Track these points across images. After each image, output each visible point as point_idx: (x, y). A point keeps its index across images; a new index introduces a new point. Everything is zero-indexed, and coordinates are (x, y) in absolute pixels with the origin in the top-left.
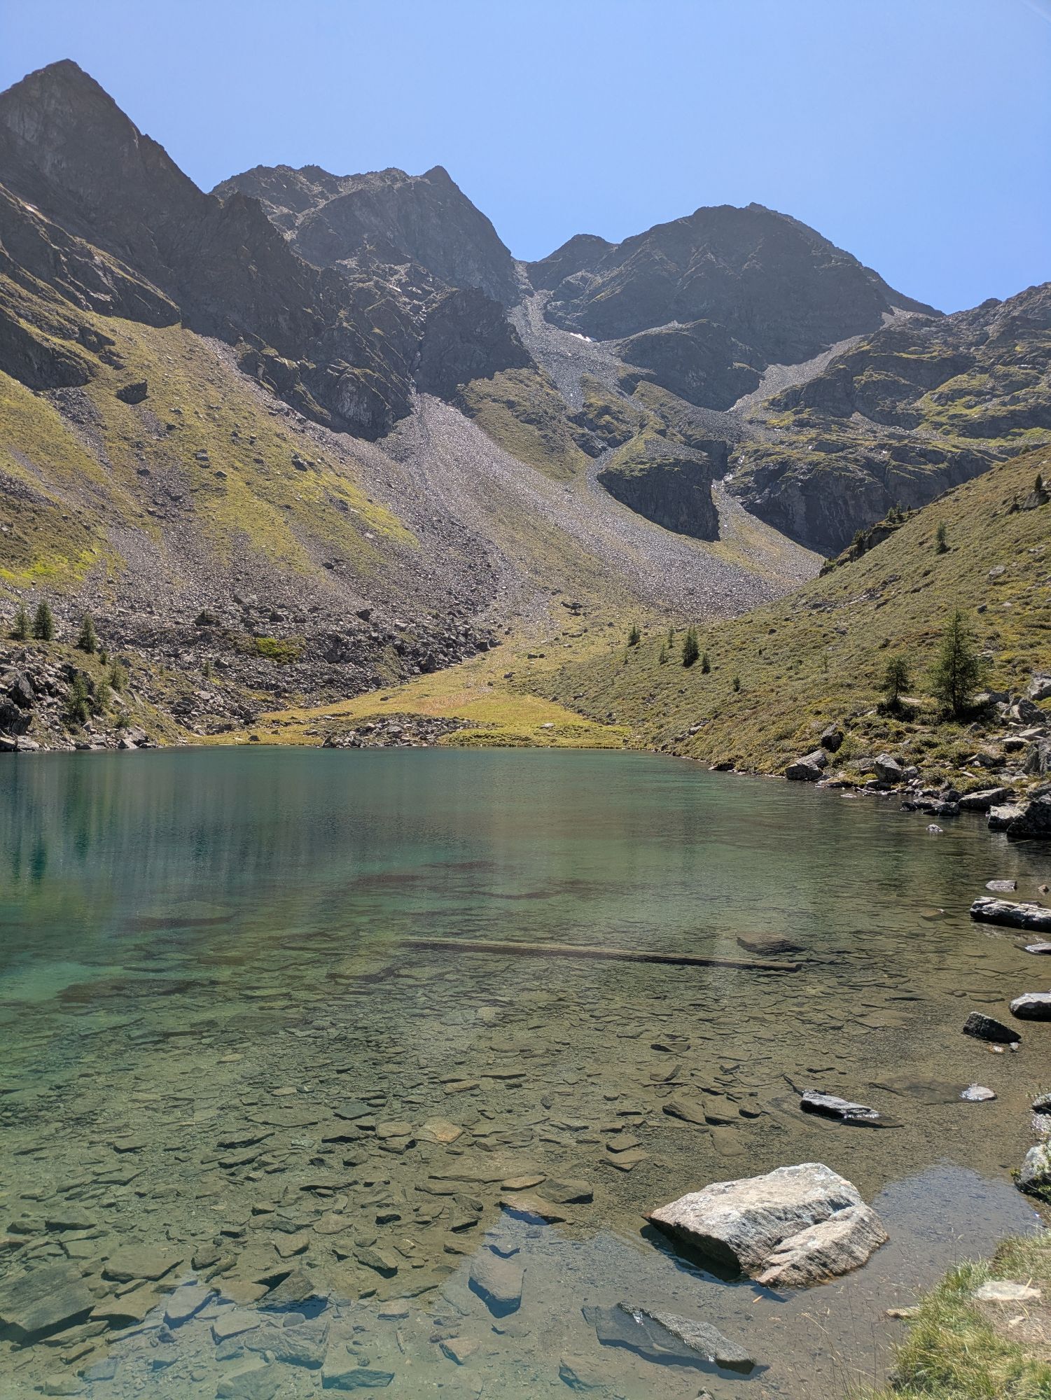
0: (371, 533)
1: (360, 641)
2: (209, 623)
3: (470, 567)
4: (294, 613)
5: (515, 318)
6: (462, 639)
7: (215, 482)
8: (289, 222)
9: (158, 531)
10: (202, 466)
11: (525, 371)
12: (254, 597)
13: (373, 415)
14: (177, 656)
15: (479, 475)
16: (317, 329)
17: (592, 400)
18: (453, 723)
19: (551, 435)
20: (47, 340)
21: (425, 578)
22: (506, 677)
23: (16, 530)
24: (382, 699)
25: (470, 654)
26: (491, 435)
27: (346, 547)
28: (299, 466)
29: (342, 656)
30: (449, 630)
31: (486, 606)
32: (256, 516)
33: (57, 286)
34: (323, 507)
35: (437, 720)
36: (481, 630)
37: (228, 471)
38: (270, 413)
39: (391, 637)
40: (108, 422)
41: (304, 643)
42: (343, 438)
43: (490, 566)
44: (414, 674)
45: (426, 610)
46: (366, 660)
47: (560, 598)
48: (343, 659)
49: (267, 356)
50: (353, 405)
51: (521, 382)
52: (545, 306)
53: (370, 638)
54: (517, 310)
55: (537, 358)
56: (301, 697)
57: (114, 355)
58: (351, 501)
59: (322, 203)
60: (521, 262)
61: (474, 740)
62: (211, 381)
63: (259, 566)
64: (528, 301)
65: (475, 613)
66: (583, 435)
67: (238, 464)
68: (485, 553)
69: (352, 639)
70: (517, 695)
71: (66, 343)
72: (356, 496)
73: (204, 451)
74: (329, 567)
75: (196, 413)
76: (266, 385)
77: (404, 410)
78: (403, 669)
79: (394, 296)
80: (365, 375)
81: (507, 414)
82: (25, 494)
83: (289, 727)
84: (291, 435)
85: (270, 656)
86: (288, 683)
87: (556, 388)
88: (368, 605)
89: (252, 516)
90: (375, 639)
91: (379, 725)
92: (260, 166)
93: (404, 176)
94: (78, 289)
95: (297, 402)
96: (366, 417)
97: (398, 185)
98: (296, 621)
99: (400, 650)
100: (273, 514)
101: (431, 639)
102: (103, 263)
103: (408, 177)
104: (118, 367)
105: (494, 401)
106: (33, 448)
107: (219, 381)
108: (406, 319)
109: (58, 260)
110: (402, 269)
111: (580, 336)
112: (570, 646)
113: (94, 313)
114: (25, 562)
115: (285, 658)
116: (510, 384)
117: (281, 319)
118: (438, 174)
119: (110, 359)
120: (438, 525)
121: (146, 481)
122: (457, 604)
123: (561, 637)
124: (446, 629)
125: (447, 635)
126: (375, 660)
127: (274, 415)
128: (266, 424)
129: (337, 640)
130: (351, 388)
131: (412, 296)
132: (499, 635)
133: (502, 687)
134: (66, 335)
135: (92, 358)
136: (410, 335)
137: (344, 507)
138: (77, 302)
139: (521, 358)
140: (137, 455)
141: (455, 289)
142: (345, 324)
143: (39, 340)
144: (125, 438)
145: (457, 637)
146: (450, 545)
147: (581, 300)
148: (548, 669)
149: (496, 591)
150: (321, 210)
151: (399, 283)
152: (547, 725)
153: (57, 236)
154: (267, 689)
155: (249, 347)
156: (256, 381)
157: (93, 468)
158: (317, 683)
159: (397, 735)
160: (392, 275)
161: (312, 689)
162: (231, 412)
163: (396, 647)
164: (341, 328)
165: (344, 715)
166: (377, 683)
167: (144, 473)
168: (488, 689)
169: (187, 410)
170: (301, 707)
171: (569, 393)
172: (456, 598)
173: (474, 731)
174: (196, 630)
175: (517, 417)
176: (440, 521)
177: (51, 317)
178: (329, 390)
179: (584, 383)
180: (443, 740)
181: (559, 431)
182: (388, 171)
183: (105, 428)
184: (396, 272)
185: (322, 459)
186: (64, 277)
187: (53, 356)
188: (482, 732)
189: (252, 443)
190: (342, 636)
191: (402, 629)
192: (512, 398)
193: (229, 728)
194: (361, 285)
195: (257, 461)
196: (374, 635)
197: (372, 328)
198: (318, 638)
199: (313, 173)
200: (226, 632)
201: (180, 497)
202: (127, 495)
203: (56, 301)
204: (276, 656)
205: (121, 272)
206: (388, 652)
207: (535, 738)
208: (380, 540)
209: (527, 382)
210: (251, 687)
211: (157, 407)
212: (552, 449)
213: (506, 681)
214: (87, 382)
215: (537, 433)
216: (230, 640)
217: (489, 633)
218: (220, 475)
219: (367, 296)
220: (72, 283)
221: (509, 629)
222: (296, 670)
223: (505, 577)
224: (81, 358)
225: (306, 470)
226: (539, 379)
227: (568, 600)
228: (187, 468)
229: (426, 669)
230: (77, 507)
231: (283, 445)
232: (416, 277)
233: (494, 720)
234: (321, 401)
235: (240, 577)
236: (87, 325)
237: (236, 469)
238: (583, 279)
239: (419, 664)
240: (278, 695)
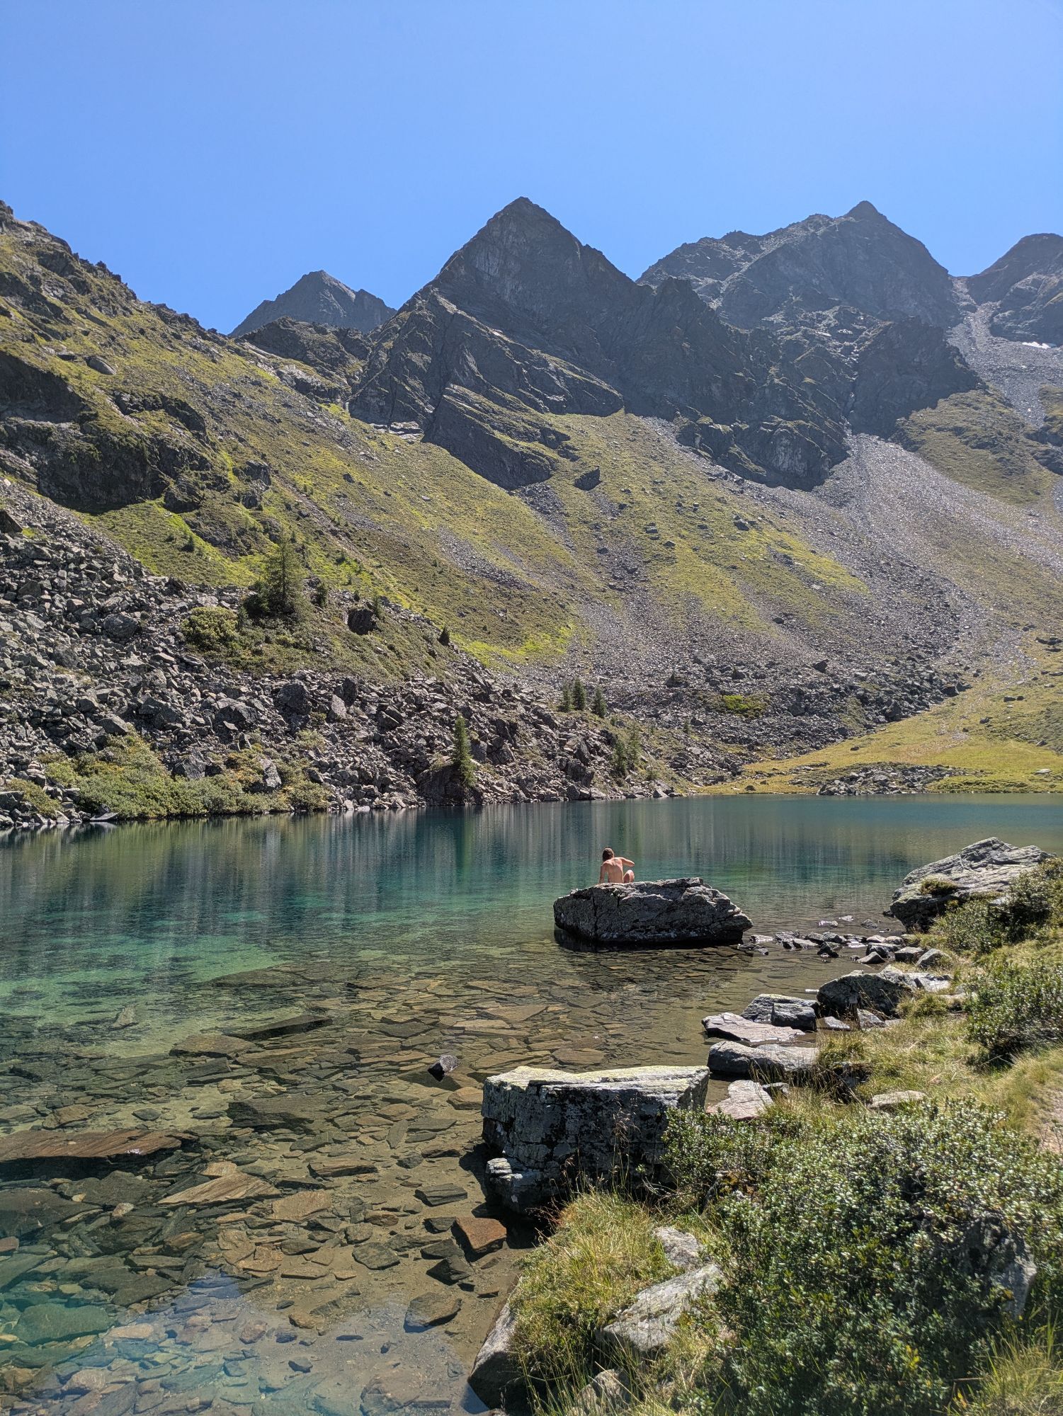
0: (817, 584)
1: (822, 693)
2: (678, 684)
3: (926, 608)
4: (753, 669)
5: (956, 339)
6: (927, 685)
7: (665, 552)
8: (714, 291)
9: (619, 603)
10: (652, 539)
11: (972, 394)
12: (712, 657)
13: (808, 464)
14: (657, 716)
15: (927, 510)
16: (749, 389)
17: (1056, 413)
18: (938, 771)
19: (1007, 456)
20: (517, 445)
21: (878, 624)
22: (982, 722)
23: (510, 615)
24: (852, 749)
25: (938, 700)
26: (937, 466)
27: (795, 601)
28: (742, 527)
29: (806, 709)
30: (912, 676)
31: (948, 648)
32: (705, 580)
33: (520, 396)
34: (768, 564)
35: (921, 768)
36: (946, 674)
37: (676, 540)
38: (710, 480)
39: (852, 687)
40: (569, 510)
41: (768, 698)
42: (780, 492)
43: (947, 606)
44: (880, 722)
45: (883, 657)
46: (830, 711)
47: (1034, 634)
48: (808, 711)
49: (702, 425)
50: (787, 458)
51: (969, 405)
52: (991, 320)
53: (832, 689)
54: (958, 329)
55: (985, 376)
56: (771, 749)
57: (570, 448)
58: (794, 555)
59: (746, 266)
60: (959, 278)
61: (964, 787)
62: (654, 458)
63: (712, 627)
64: (970, 317)
65: (937, 655)
66: (1047, 452)
67: (684, 533)
68: (941, 592)
69: (814, 691)
70: (998, 742)
71: (531, 445)
72: (800, 549)
73: (653, 524)
74: (779, 621)
75: (643, 490)
76: (703, 453)
77: (840, 454)
78: (868, 719)
79: (823, 342)
80: (799, 426)
81: (956, 441)
82: (513, 583)
83: (772, 778)
84: (729, 497)
85: (737, 712)
86: (758, 736)
87: (1011, 406)
88: (821, 656)
89: (702, 580)
90: (837, 690)
91: (863, 774)
92: (685, 245)
93: (827, 220)
94: (537, 395)
95: (733, 464)
96: (800, 468)
97: (822, 230)
98: (756, 678)
99: (864, 700)
100: (720, 576)
101: (894, 687)
102: (556, 368)
103: (831, 220)
104: (574, 459)
105: (939, 430)
106: (514, 541)
107: (660, 457)
108: (837, 363)
109: (520, 373)
110: (830, 314)
111: (1035, 344)
112: (1052, 686)
113: (550, 414)
114: (519, 642)
115: (751, 713)
116: (955, 410)
117: (714, 388)
118: (865, 210)
119: (568, 453)
120: (886, 568)
121: (605, 558)
122: (916, 649)
123: (1040, 676)
124: (909, 676)
125: (910, 682)
126: (839, 711)
127: (713, 480)
128: (707, 491)
129: (800, 694)
130: (785, 441)
131: (843, 338)
132: (967, 678)
133: (979, 733)
134: (528, 437)
135: (551, 454)
136: (843, 378)
137: (788, 561)
138: (537, 408)
139: (966, 380)
140: (596, 536)
141: (888, 323)
142: (776, 381)
143: (510, 446)
144: (585, 522)
145: (921, 683)
146: (901, 588)
147: (1034, 305)
148: (1030, 712)
149: (958, 631)
150: (745, 273)
151: (829, 328)
152: (1044, 770)
153: (518, 352)
154: (740, 743)
155: (685, 420)
156: (695, 452)
157: (562, 553)
158: (785, 736)
159: (884, 783)
160: (820, 322)
161: (782, 742)
162: (674, 484)
163: (858, 697)
164: (773, 386)
165: (821, 765)
166: (844, 733)
167: (602, 551)
168: (964, 735)
169: (634, 488)
170: (774, 759)
171: (1026, 409)
172: (914, 642)
173: (963, 779)
174: (668, 691)
175: (966, 443)
176: (888, 564)
177: (518, 425)
178: (763, 446)
179: (1044, 394)
180: (932, 787)
181: (1018, 451)
182: (811, 219)
183: (567, 515)
184: (824, 318)
185: (763, 517)
186: (525, 387)
187: (522, 458)
188: (973, 779)
189: (695, 510)
190: (804, 689)
191: (863, 679)
192: (960, 425)
193: (721, 779)
194: (789, 337)
195: (702, 527)
196: (836, 686)
197: (803, 378)
198: (781, 692)
199: (736, 238)
200: (696, 692)
201: (636, 569)
202: (590, 574)
203: (520, 409)
204: (743, 711)
205: (571, 373)
206: (851, 702)
207: (1031, 784)
208: (827, 590)
209: (975, 404)
210: (726, 741)
211: (609, 490)
212: (1009, 472)
213: (983, 727)
214: (550, 476)
215: (991, 457)
216: (700, 699)
217: (956, 677)
218: (669, 545)
219: (796, 347)
220: (532, 391)
221: (978, 671)
222: (764, 724)
223: (966, 617)
224: (544, 456)
225: (747, 529)
226: (989, 399)
227: (1044, 635)
228: (639, 542)
229: (893, 717)
230: (552, 589)
231: (724, 508)
232: (845, 319)
233: (981, 767)
234: (755, 459)
235: (697, 637)
236: (547, 426)
237: (683, 537)
238: (1036, 283)
239: (883, 713)
240: (751, 748)
